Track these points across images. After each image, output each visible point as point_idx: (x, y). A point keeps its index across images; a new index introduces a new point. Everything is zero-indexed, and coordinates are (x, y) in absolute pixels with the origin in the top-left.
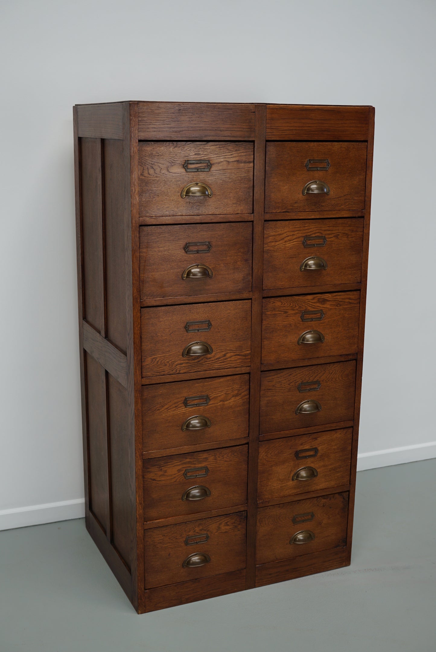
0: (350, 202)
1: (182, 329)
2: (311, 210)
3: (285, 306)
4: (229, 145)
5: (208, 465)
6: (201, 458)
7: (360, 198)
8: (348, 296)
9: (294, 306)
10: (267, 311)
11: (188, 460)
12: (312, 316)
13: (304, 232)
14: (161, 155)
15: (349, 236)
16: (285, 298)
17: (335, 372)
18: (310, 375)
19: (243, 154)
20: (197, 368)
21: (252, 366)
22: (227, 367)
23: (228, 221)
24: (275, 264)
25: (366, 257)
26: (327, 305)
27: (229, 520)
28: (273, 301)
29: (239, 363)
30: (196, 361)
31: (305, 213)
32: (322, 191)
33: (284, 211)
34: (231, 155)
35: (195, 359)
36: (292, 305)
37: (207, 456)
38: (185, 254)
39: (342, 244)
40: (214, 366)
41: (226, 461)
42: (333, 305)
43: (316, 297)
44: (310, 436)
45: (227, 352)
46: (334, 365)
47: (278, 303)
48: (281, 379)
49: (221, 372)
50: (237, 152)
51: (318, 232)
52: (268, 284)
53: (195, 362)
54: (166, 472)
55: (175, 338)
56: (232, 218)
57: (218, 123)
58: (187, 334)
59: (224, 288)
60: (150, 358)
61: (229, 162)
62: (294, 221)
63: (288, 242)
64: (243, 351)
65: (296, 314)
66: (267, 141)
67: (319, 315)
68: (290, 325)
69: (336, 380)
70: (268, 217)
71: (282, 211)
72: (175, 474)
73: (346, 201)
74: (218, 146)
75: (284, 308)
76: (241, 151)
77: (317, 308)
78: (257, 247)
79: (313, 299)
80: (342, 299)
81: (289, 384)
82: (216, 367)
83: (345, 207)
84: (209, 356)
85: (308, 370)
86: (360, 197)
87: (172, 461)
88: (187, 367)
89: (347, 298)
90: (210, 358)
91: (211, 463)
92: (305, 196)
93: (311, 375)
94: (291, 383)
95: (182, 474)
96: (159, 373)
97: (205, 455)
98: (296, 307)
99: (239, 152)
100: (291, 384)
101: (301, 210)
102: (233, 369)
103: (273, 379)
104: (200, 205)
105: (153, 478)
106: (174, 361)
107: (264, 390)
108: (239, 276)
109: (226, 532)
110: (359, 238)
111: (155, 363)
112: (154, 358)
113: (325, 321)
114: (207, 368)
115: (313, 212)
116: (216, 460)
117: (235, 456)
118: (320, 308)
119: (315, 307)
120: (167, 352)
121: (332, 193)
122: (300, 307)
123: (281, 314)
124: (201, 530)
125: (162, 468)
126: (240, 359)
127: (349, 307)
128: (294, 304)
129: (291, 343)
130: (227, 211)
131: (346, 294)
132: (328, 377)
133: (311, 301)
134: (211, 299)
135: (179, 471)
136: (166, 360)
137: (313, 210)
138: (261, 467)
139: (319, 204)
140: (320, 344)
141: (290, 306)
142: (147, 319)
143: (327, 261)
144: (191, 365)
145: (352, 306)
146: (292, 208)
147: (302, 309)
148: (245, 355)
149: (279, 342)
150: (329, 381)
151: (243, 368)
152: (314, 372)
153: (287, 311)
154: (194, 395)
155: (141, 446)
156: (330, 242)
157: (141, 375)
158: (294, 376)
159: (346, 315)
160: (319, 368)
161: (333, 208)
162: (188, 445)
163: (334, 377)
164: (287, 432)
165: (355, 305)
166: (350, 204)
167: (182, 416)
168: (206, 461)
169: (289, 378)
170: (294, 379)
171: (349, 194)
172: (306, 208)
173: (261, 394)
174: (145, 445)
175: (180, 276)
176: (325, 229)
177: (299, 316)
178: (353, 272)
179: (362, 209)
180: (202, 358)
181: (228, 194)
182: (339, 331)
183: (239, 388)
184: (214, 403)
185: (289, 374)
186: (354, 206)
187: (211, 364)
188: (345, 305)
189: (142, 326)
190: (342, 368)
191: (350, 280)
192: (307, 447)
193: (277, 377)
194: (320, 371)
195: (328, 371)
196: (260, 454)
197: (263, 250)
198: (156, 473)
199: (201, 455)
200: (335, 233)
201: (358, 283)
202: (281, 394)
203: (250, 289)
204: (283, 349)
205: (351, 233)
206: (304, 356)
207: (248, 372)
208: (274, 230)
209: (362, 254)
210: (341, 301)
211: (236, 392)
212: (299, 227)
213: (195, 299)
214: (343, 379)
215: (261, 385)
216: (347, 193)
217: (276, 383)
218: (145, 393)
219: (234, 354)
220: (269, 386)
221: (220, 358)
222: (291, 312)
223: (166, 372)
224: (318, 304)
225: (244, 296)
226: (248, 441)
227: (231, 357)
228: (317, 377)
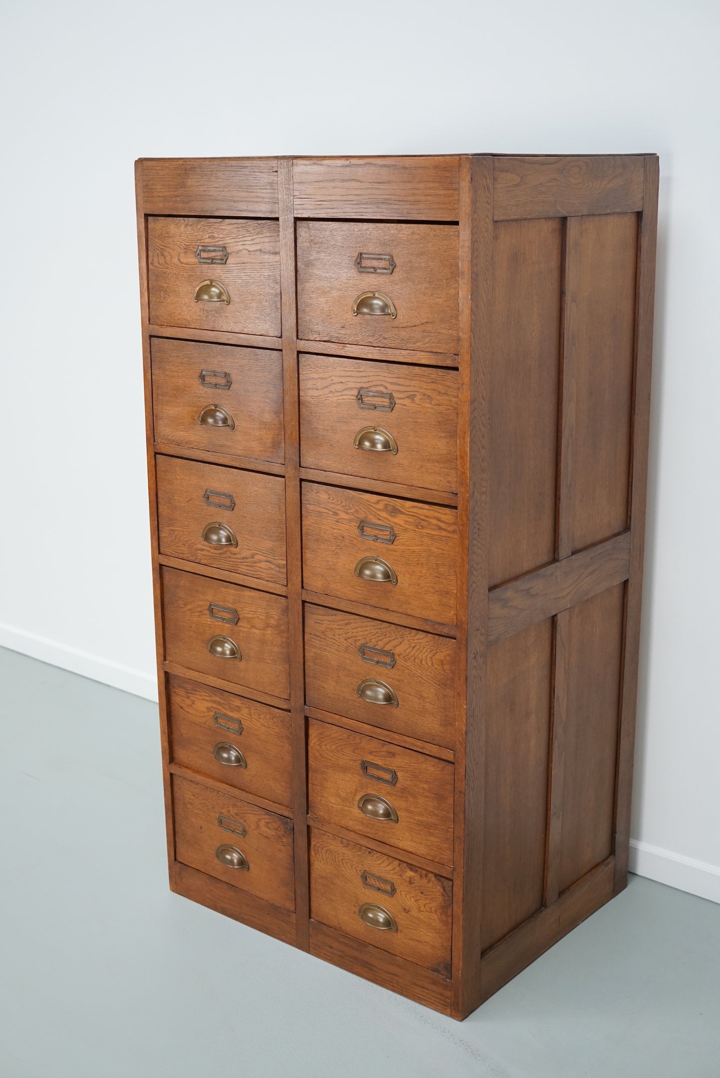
0: (433, 336)
1: (201, 498)
2: (367, 344)
3: (333, 503)
4: (248, 224)
5: (241, 720)
6: (233, 704)
7: (450, 331)
8: (436, 514)
9: (347, 507)
10: (309, 504)
11: (217, 699)
12: (377, 532)
13: (359, 380)
14: (171, 237)
15: (433, 402)
16: (333, 488)
17: (419, 648)
18: (378, 637)
19: (266, 240)
21: (289, 586)
22: (256, 576)
23: (248, 345)
24: (316, 428)
25: (464, 447)
26: (399, 520)
27: (270, 820)
28: (316, 488)
29: (271, 576)
30: (218, 551)
31: (357, 347)
33: (326, 339)
34: (252, 240)
36: (344, 504)
37: (240, 705)
38: (201, 387)
39: (421, 414)
40: (240, 568)
41: (263, 725)
42: (410, 523)
43: (382, 501)
44: (385, 744)
45: (255, 552)
46: (417, 634)
47: (323, 495)
48: (333, 625)
50: (260, 236)
51: (381, 385)
52: (307, 458)
53: (215, 554)
54: (193, 702)
55: (193, 508)
56: (254, 341)
57: (231, 189)
58: (207, 507)
59: (249, 451)
60: (167, 528)
61: (249, 251)
62: (342, 359)
63: (334, 393)
64: (277, 558)
66: (297, 219)
67: (388, 535)
68: (343, 537)
69: (421, 663)
70: (303, 345)
71: (323, 339)
72: (204, 712)
73: (424, 334)
74: (235, 226)
75: (333, 506)
76: (265, 235)
77: (383, 521)
78: (289, 393)
79: (378, 502)
80: (426, 516)
81: (346, 640)
82: (243, 570)
83: (424, 346)
84: (233, 549)
85: (374, 626)
86: (449, 329)
87: (199, 690)
88: (209, 557)
89: (435, 518)
90: (235, 554)
91: (246, 718)
92: (356, 317)
93: (380, 638)
94: (349, 638)
95: (212, 717)
96: (177, 554)
97: (237, 702)
98: (350, 509)
99: (262, 236)
100: (349, 640)
101: (351, 341)
102: (265, 582)
103: (322, 621)
104: (216, 315)
105: (180, 704)
106: (193, 543)
107: (310, 634)
108: (268, 435)
109: (267, 837)
110: (451, 408)
111: (173, 538)
112: (172, 530)
113: (398, 547)
114: (232, 568)
115: (369, 348)
116: (251, 716)
117: (274, 722)
119: (380, 518)
120: (185, 526)
121: (400, 316)
122: (357, 511)
123: (329, 514)
124: (237, 814)
125: (190, 695)
126: (271, 569)
127: (437, 535)
128: (347, 502)
129: (344, 568)
130: (249, 330)
131: (431, 508)
132: (407, 652)
133: (373, 505)
134: (233, 463)
135: (209, 709)
136: (184, 538)
137: (370, 345)
138: (313, 760)
139: (380, 334)
140: (389, 586)
141: (341, 505)
142: (163, 471)
143: (397, 439)
144: (212, 556)
145: (443, 535)
146: (337, 335)
147: (360, 516)
148: (279, 566)
149: (327, 561)
150: (409, 659)
151: (277, 586)
152: (385, 634)
153: (338, 511)
154: (221, 603)
155: (162, 651)
156: (400, 406)
157: (158, 549)
158: (353, 629)
159: (433, 549)
160: (393, 630)
161: (402, 344)
162: (215, 677)
163: (418, 656)
164: (344, 719)
165: (449, 535)
166: (432, 340)
167: (207, 628)
168: (239, 712)
169: (346, 628)
170: (353, 633)
171: (430, 322)
172: (358, 338)
173: (305, 639)
174: (168, 651)
175: (196, 418)
176: (391, 381)
177: (356, 526)
178: (442, 470)
179: (453, 353)
180: (225, 550)
181: (250, 302)
182: (421, 574)
183: (275, 616)
184: (243, 625)
185: (347, 621)
186: (439, 345)
187: (235, 563)
188: (432, 528)
189: (158, 479)
190: (432, 646)
191: (438, 485)
192: (379, 762)
193: (327, 620)
194: (394, 635)
195: (409, 641)
196: (310, 738)
197: (297, 400)
198: (184, 699)
199: (233, 699)
200: (408, 392)
201: (452, 493)
202: (334, 651)
203: (282, 461)
204: (334, 575)
205: (438, 395)
206: (365, 599)
207: (284, 594)
208: (313, 370)
209: (458, 441)
210: (424, 520)
211: (272, 622)
212: (350, 371)
213: (214, 457)
214: (433, 666)
215: (306, 625)
216: (426, 320)
217: (326, 630)
218: (167, 576)
219: (265, 558)
220: (317, 631)
221: (247, 558)
222: (343, 515)
223: (185, 556)
224: (384, 514)
225: (275, 470)
226: (289, 708)
227: (261, 561)
228: (390, 644)
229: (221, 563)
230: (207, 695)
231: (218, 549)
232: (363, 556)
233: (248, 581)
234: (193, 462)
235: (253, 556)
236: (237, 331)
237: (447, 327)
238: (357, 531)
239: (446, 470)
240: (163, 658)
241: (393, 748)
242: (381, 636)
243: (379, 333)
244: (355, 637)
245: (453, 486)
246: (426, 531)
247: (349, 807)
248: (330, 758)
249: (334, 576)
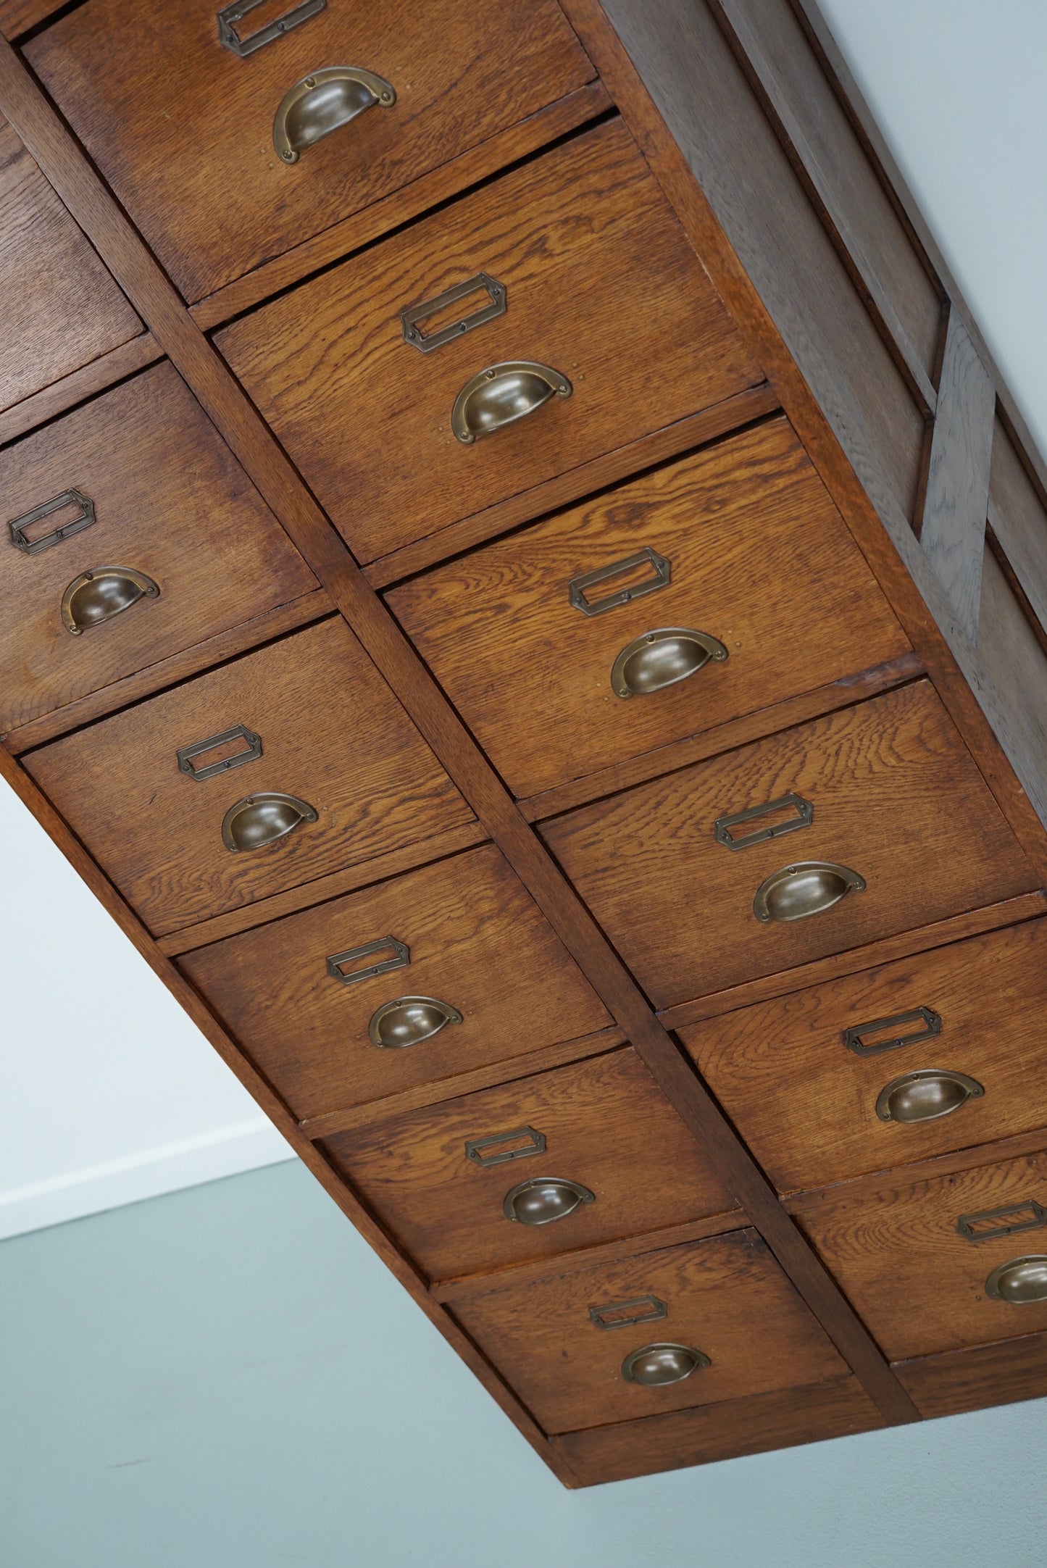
0: (511, 80)
1: (176, 776)
2: (362, 205)
3: (483, 590)
5: (530, 1124)
6: (495, 1108)
7: (549, 38)
8: (738, 456)
9: (521, 577)
10: (427, 629)
11: (455, 1119)
12: (620, 582)
13: (391, 295)
15: (596, 224)
16: (465, 561)
17: (851, 748)
18: (744, 784)
20: (299, 872)
21: (481, 816)
22: (396, 846)
23: (81, 398)
24: (349, 464)
25: (729, 271)
26: (659, 523)
27: (705, 1256)
28: (424, 586)
29: (429, 823)
30: (282, 853)
31: (342, 227)
32: (358, 107)
33: (254, 261)
35: (276, 848)
36: (508, 576)
37: (510, 1100)
38: (29, 559)
39: (582, 268)
40: (350, 852)
41: (584, 1104)
42: (689, 514)
43: (593, 511)
45: (364, 801)
46: (830, 723)
47: (449, 589)
48: (627, 826)
49: (384, 863)
51: (448, 272)
52: (367, 540)
53: (279, 861)
54: (407, 1157)
55: (172, 808)
56: (88, 381)
58: (200, 786)
59: (222, 614)
60: (140, 881)
62: (320, 278)
63: (344, 364)
64: (421, 781)
65: (545, 599)
67: (650, 572)
68: (548, 643)
69: (871, 771)
70: (207, 315)
71: (249, 267)
72: (441, 1160)
73: (488, 88)
75: (485, 596)
77: (622, 550)
78: (240, 436)
79: (586, 521)
80: (717, 476)
81: (673, 836)
82: (360, 852)
83: (502, 115)
84: (311, 828)
85: (721, 770)
86: (544, 35)
87: (405, 1128)
88: (269, 877)
89: (739, 465)
90: (321, 834)
91: (538, 1115)
92: (300, 164)
93: (750, 783)
94: (679, 828)
95: (464, 1156)
96: (196, 915)
97: (502, 1099)
98: (530, 575)
100: (682, 833)
101: (318, 226)
102: (423, 844)
103: (597, 834)
105: (381, 1177)
106: (215, 873)
107: (585, 876)
108: (245, 554)
109: (715, 1288)
110: (646, 208)
111: (165, 892)
112: (152, 879)
113: (687, 582)
114: (332, 864)
115: (372, 209)
116: (548, 1104)
117: (605, 1084)
118: (637, 545)
119: (610, 549)
120: (176, 852)
121: (404, 89)
122: (547, 571)
123: (487, 618)
124: (626, 1288)
125: (391, 1149)
126: (423, 809)
127: (766, 497)
128: (515, 568)
129: (587, 702)
130: (60, 366)
131: (720, 451)
132: (827, 771)
133: (579, 533)
134: (202, 663)
135: (448, 1149)
136: (190, 876)
137: (370, 201)
138: (729, 1098)
139: (379, 161)
140: (717, 670)
141: (503, 583)
142: (57, 780)
143: (553, 361)
144: (275, 870)
145: (781, 486)
146: (276, 236)
147: (561, 576)
148: (436, 793)
149: (541, 713)
150: (839, 782)
151: (456, 833)
152: (755, 769)
153: (502, 601)
154: (349, 945)
155: (281, 1110)
156: (521, 286)
157: (146, 933)
158: (678, 805)
159: (771, 531)
160: (770, 750)
161: (448, 147)
162: (424, 1084)
163: (856, 764)
164: (759, 984)
165: (795, 478)
166: (516, 89)
167: (350, 1009)
168: (516, 1113)
169: (658, 815)
170: (681, 813)
171: (486, 52)
172: (332, 207)
173: (580, 892)
174: (292, 1103)
175: (60, 628)
176: (465, 248)
177: (563, 602)
178: (701, 354)
179: (584, 81)
180: (294, 839)
181: (23, 306)
182: (775, 600)
183: (485, 892)
184: (428, 955)
185: (653, 802)
186: (539, 87)
187: (335, 849)
188: (745, 492)
189: (55, 804)
190: (878, 725)
191: (708, 392)
192: (883, 1012)
193: (609, 826)
194: (777, 758)
195: (818, 748)
196: (701, 1065)
197: (269, 437)
198: (381, 1163)
199: (489, 1099)
200: (521, 241)
201: (753, 387)
202: (659, 874)
203: (312, 583)
204: (570, 731)
205: (598, 202)
206: (672, 730)
207: (481, 839)
208: (265, 348)
209: (704, 267)
210: (716, 487)
211: (485, 907)
212: (355, 291)
213: (151, 678)
214: (903, 761)
215: (564, 866)
216: (473, 54)
217: (618, 845)
218: (199, 973)
219: (394, 799)
220: (597, 861)
221: (353, 825)
222: (520, 600)
223: (214, 908)
224: (616, 536)
225: (305, 613)
226: (624, 1038)
227: (388, 812)
228: (779, 781)
229: (303, 870)
230: (429, 1125)
231: (279, 849)
232: (615, 651)
233: (385, 866)
234: (110, 719)
235: (364, 812)
236: (34, 388)
237: (536, 34)
238: (574, 610)
239: (709, 349)
240: (291, 1120)
241: (898, 970)
242: (749, 779)
243: (374, 161)
244: (692, 817)
245: (745, 371)
246: (734, 506)
247: (860, 1131)
248: (767, 1071)
249: (572, 734)
